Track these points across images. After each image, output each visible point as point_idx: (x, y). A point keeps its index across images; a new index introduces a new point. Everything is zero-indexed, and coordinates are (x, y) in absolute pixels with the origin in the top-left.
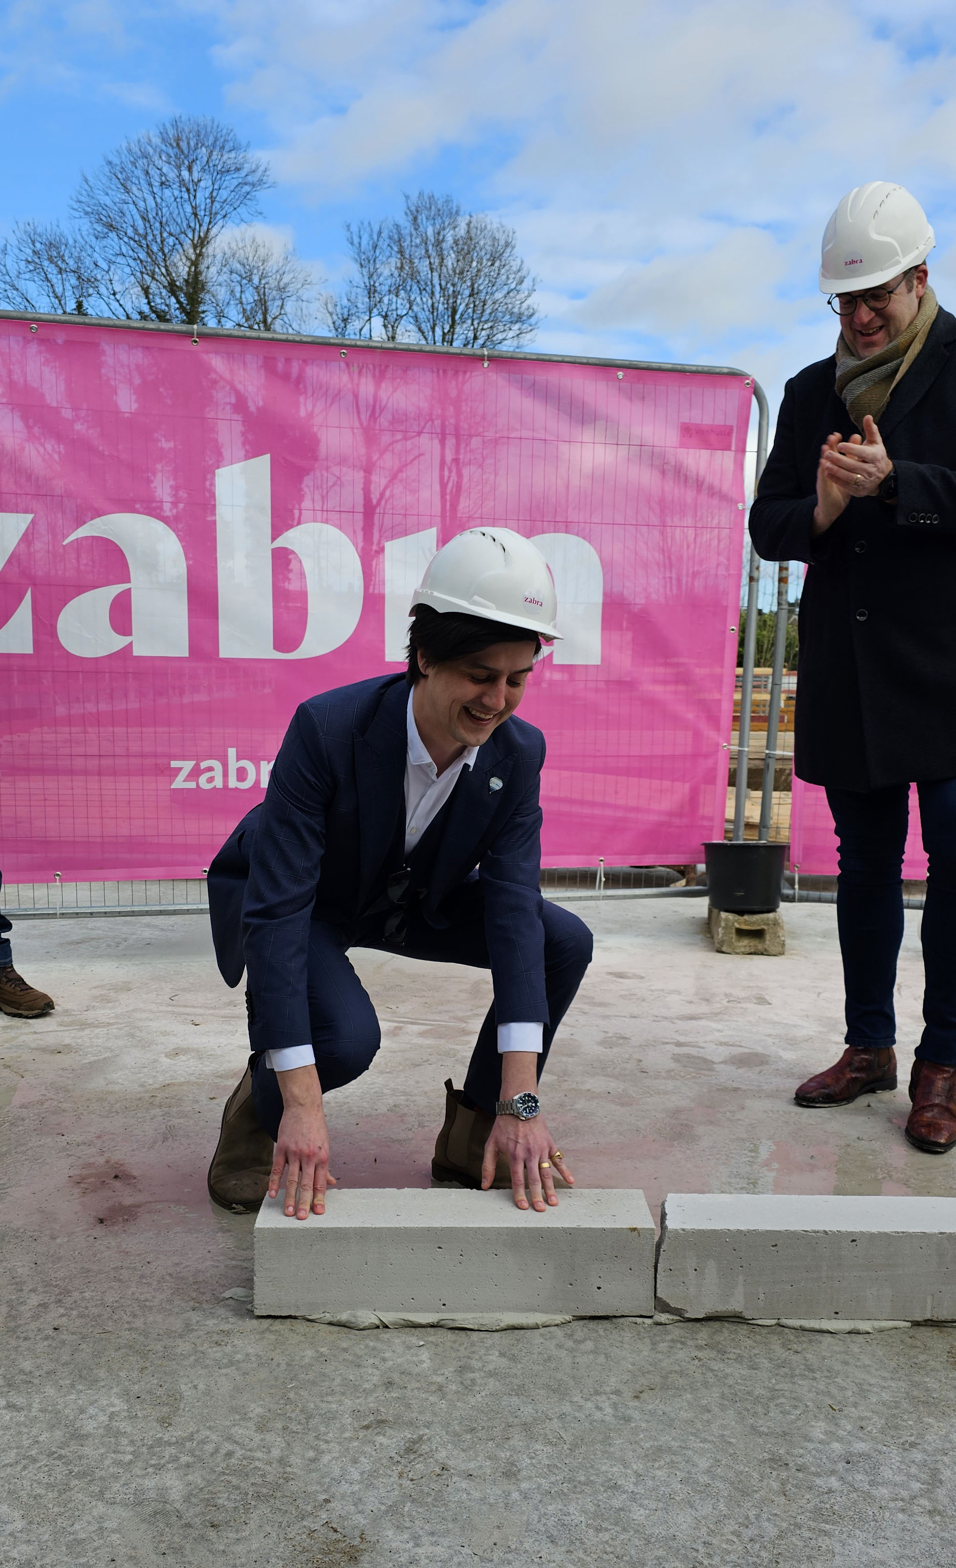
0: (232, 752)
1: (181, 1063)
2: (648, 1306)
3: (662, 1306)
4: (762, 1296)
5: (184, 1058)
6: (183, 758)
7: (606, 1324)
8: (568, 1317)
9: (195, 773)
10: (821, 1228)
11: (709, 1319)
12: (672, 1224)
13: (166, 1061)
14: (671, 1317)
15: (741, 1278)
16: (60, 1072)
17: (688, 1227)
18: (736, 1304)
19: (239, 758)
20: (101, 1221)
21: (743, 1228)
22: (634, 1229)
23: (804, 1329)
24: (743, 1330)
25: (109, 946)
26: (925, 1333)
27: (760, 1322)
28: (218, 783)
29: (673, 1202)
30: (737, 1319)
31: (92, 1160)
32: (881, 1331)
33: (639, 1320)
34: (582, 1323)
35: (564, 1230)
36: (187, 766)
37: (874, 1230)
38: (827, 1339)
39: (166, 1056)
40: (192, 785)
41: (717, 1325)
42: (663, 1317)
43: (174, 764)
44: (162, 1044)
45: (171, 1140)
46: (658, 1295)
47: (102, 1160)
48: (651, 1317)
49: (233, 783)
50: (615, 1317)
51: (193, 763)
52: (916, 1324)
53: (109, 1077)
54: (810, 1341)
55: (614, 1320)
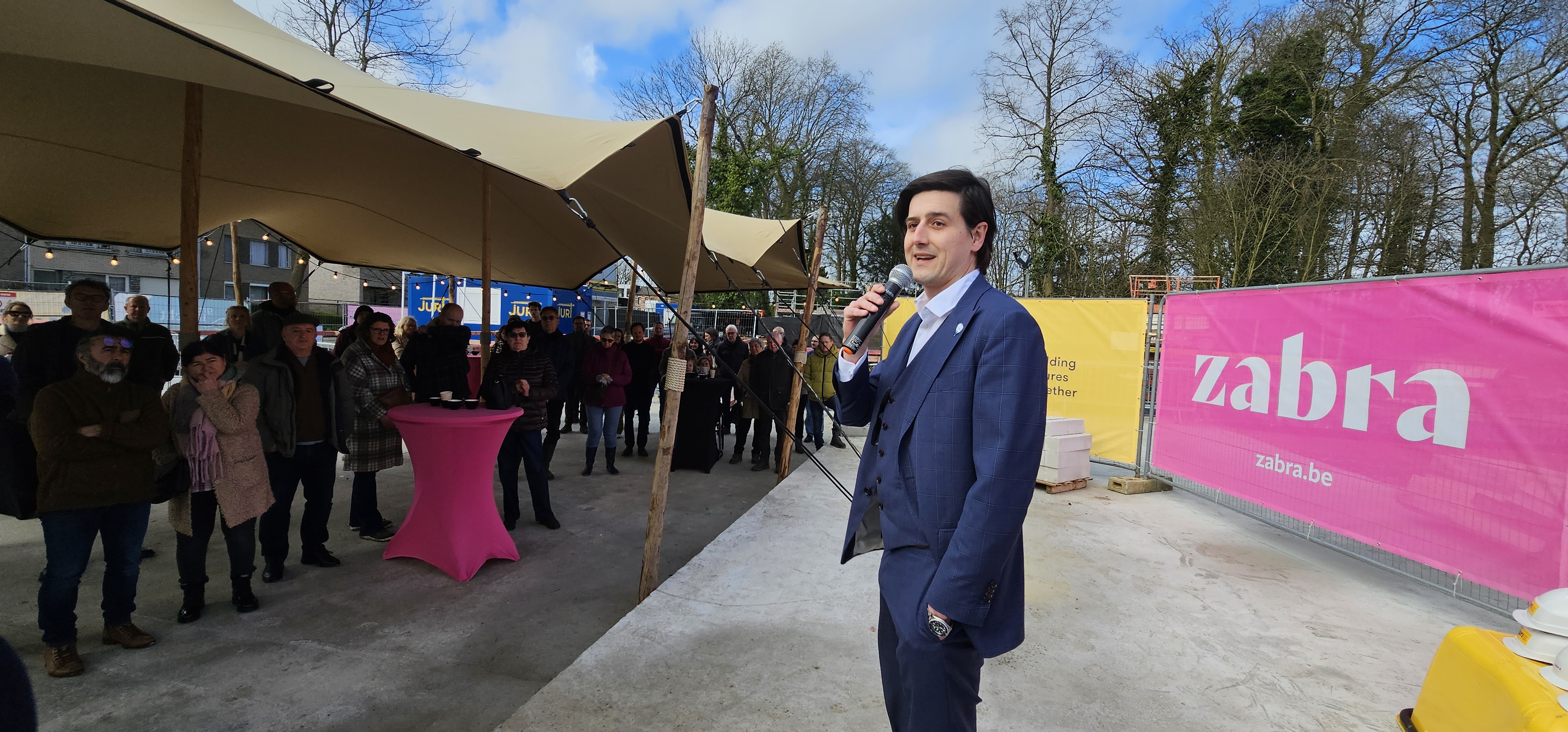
0: (1277, 455)
6: (1262, 454)
9: (1264, 462)
19: (1280, 458)
28: (1271, 468)
36: (1262, 457)
40: (1262, 466)
43: (1258, 456)
49: (1276, 469)
51: (1264, 457)
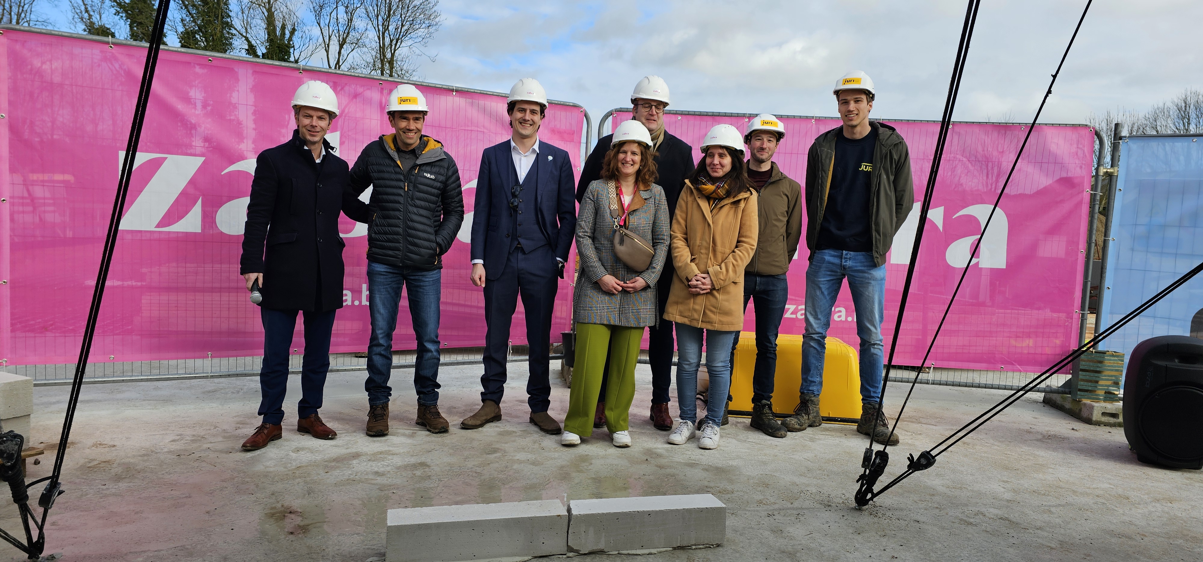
1: (303, 456)
2: (564, 549)
3: (570, 549)
4: (612, 542)
5: (303, 453)
7: (546, 559)
8: (530, 557)
10: (636, 510)
11: (590, 553)
12: (574, 512)
13: (294, 455)
14: (574, 554)
15: (603, 534)
16: (236, 463)
17: (582, 513)
18: (601, 546)
20: (292, 533)
21: (605, 512)
22: (559, 516)
23: (629, 554)
24: (605, 557)
25: (233, 393)
26: (678, 552)
27: (611, 553)
29: (573, 504)
30: (601, 552)
31: (274, 505)
32: (660, 552)
33: (561, 556)
34: (536, 559)
35: (529, 518)
37: (658, 509)
38: (640, 557)
39: (292, 452)
41: (593, 556)
42: (571, 554)
44: (287, 446)
45: (312, 494)
46: (569, 544)
47: (279, 505)
48: (565, 554)
50: (550, 556)
52: (674, 549)
53: (265, 464)
54: (633, 559)
55: (550, 557)
